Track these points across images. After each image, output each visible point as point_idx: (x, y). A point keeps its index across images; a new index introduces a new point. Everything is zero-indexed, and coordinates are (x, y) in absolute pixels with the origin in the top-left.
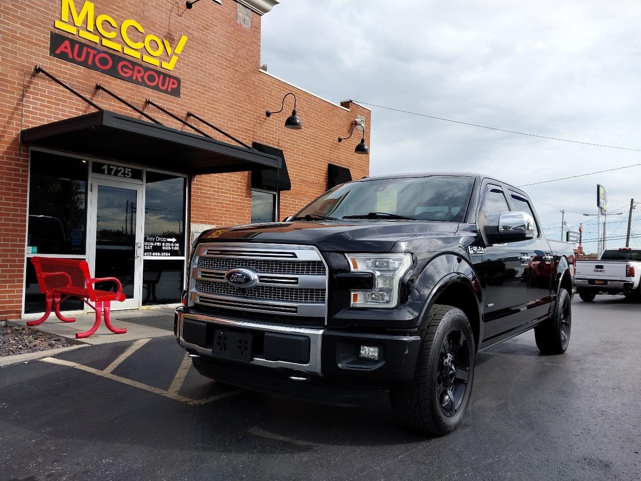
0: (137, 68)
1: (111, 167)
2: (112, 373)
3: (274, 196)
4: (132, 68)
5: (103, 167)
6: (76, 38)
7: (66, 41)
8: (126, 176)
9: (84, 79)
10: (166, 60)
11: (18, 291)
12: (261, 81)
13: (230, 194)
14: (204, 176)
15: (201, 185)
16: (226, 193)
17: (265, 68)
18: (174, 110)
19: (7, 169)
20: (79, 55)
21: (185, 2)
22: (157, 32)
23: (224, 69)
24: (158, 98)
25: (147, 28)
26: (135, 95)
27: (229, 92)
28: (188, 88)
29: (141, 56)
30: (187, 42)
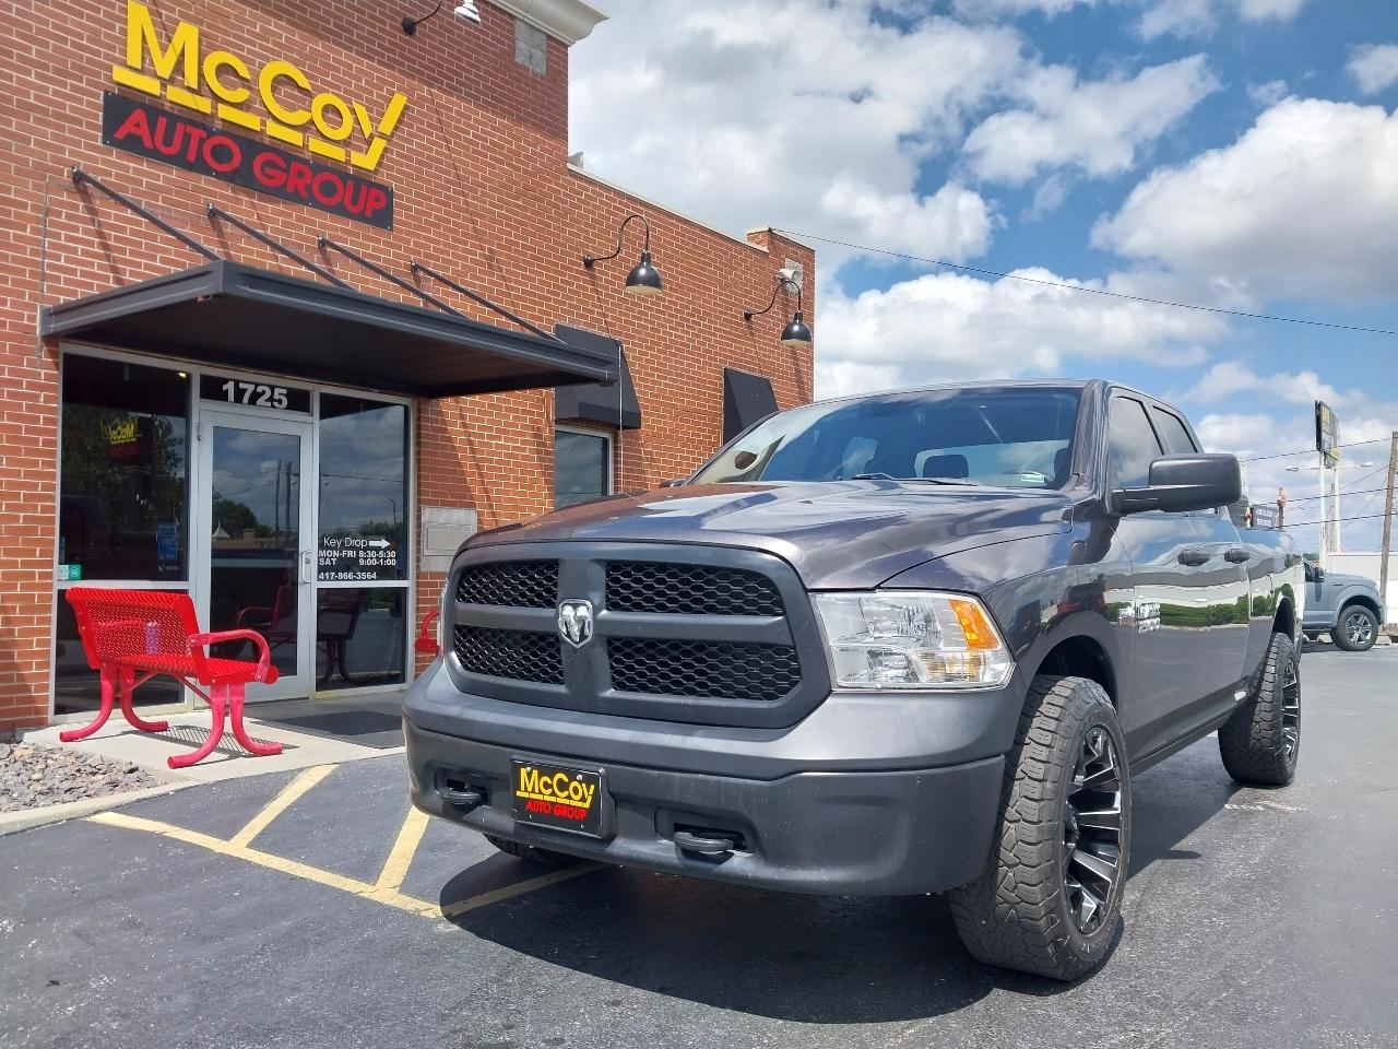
0: (295, 166)
1: (242, 386)
2: (251, 846)
3: (605, 441)
4: (284, 166)
5: (225, 387)
6: (161, 104)
7: (138, 110)
8: (276, 404)
9: (177, 194)
10: (360, 150)
11: (39, 665)
12: (572, 191)
13: (506, 440)
14: (449, 401)
15: (442, 422)
16: (499, 438)
17: (577, 159)
18: (379, 259)
19: (11, 395)
20: (168, 142)
21: (400, 19)
22: (339, 88)
23: (488, 165)
24: (343, 230)
25: (316, 79)
26: (293, 226)
27: (500, 215)
28: (410, 209)
29: (306, 141)
30: (406, 107)
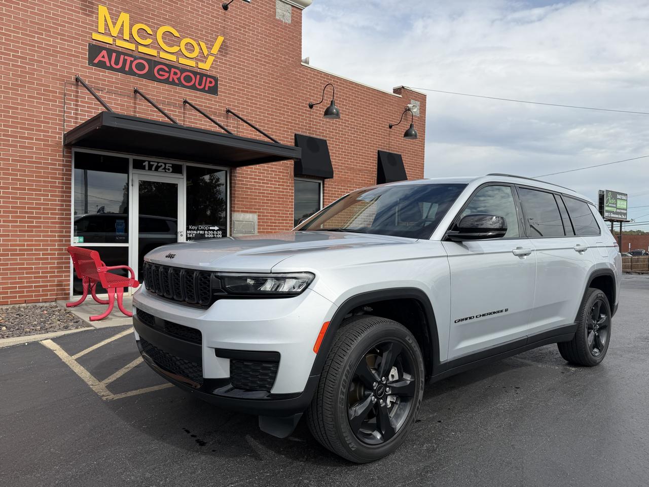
0: (173, 70)
1: (151, 163)
2: (77, 359)
3: (319, 184)
4: (167, 69)
5: (144, 164)
6: (113, 47)
7: (104, 51)
8: (167, 171)
9: (121, 84)
10: (202, 61)
11: (66, 276)
12: (303, 74)
13: (271, 184)
14: (244, 168)
15: (242, 177)
16: (268, 184)
17: (306, 62)
18: (212, 108)
19: (52, 169)
20: (117, 63)
21: (221, 4)
22: (193, 35)
23: (263, 65)
24: (195, 97)
25: (182, 32)
26: (173, 95)
27: (268, 87)
28: (226, 86)
29: (178, 59)
30: (224, 42)
